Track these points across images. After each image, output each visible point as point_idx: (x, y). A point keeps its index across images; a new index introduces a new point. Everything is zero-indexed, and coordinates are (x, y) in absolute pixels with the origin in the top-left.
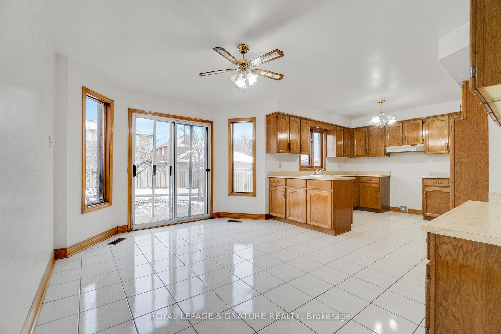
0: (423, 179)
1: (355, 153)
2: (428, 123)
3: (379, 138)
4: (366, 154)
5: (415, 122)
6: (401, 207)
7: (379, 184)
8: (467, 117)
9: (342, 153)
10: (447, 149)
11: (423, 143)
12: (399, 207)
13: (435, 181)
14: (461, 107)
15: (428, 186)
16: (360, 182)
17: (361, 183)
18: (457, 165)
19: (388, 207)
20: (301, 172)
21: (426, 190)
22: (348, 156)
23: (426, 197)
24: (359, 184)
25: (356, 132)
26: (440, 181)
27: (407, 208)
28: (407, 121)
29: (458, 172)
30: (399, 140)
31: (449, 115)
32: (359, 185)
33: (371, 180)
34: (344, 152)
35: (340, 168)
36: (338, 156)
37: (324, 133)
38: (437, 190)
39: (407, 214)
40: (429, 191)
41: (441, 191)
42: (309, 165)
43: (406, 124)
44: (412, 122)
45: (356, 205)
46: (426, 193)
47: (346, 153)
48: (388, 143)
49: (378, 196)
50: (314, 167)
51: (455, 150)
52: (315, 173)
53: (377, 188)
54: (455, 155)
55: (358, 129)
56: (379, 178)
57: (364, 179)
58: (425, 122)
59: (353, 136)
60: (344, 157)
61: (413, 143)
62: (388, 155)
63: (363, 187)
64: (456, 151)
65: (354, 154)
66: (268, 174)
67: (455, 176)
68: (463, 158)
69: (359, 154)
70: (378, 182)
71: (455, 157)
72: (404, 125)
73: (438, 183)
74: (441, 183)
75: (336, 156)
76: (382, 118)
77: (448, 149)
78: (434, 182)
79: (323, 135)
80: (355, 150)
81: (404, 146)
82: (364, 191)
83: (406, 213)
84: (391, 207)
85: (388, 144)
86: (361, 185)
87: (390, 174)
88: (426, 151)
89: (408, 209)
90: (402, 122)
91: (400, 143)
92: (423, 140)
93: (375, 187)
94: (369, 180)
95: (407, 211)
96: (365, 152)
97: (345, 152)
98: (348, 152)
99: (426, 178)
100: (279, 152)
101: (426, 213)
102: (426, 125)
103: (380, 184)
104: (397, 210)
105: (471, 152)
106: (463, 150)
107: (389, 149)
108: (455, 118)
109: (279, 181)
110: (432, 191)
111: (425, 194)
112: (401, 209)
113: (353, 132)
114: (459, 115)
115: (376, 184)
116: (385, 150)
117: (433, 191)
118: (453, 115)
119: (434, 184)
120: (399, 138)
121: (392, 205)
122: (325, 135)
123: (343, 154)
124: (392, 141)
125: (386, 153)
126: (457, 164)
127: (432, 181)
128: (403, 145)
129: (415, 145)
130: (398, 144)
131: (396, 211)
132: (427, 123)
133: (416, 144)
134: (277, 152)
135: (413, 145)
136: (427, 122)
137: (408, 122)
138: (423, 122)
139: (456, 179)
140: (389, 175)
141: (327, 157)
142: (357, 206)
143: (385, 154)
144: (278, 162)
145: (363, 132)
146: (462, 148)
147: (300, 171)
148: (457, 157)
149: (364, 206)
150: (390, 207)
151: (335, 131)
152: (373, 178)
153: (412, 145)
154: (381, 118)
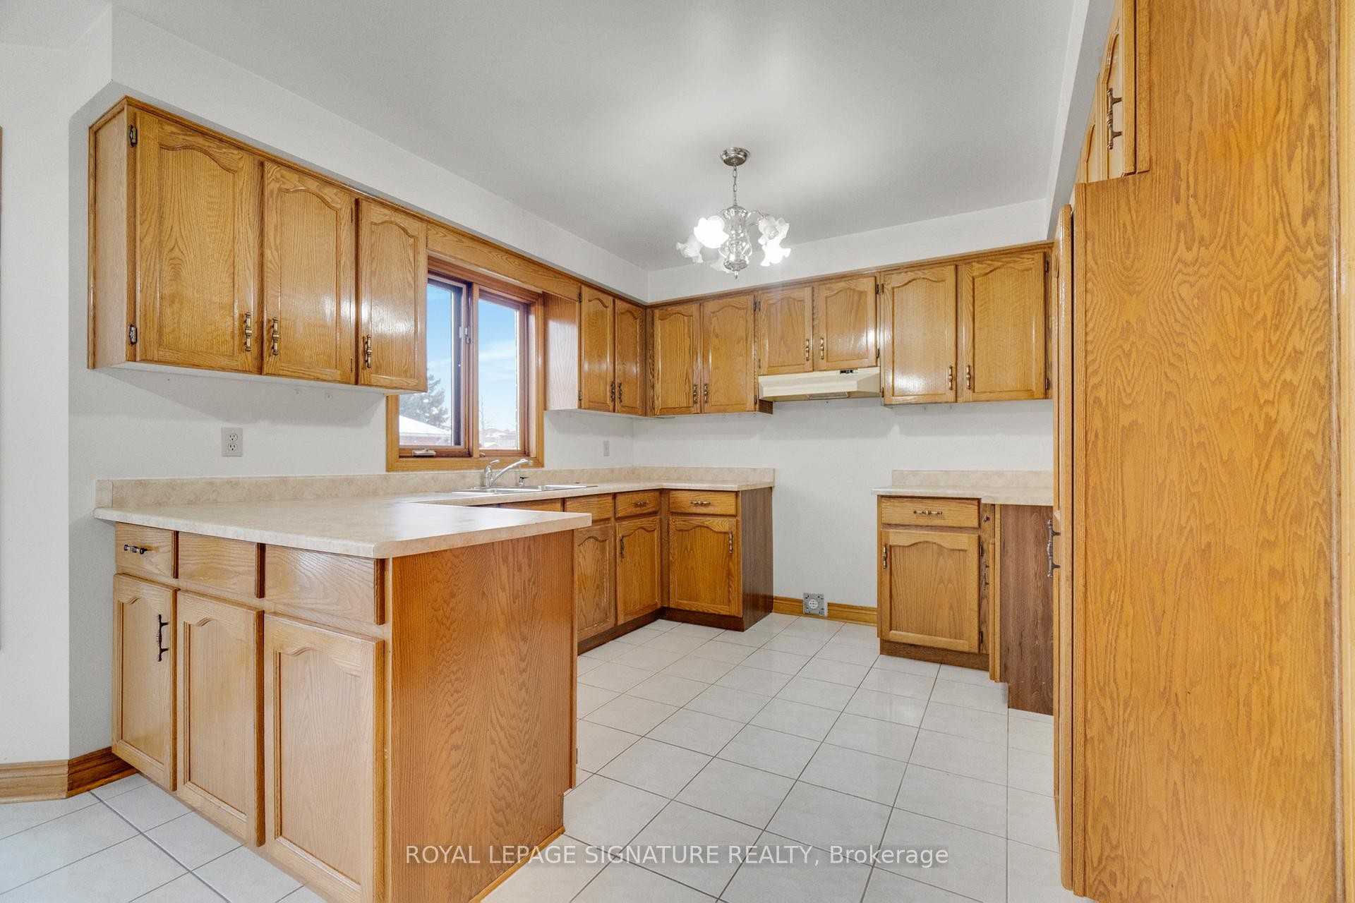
0: (881, 497)
1: (658, 398)
2: (893, 288)
3: (739, 342)
4: (695, 402)
5: (853, 287)
6: (807, 597)
7: (733, 520)
8: (1154, 158)
9: (609, 394)
10: (951, 389)
11: (877, 366)
12: (801, 597)
13: (920, 507)
14: (1118, 108)
15: (897, 526)
16: (673, 511)
17: (673, 513)
18: (1100, 443)
19: (765, 597)
20: (397, 475)
21: (891, 543)
22: (630, 410)
23: (889, 566)
24: (669, 520)
25: (661, 320)
26: (936, 507)
27: (827, 599)
28: (826, 282)
29: (1105, 487)
30: (802, 351)
31: (957, 263)
32: (669, 524)
33: (707, 505)
34: (616, 391)
35: (607, 454)
36: (589, 409)
37: (533, 309)
38: (927, 542)
39: (826, 623)
40: (900, 546)
41: (938, 545)
42: (458, 442)
43: (823, 293)
44: (842, 284)
45: (656, 604)
46: (891, 551)
47: (624, 397)
48: (765, 364)
49: (730, 563)
50: (476, 455)
51: (1089, 358)
52: (483, 478)
53: (725, 533)
54: (1090, 385)
55: (669, 309)
56: (737, 493)
57: (684, 499)
58: (883, 285)
59: (653, 336)
60: (614, 411)
61: (846, 366)
62: (766, 406)
63: (682, 530)
64: (1094, 361)
65: (656, 401)
66: (107, 499)
67: (1090, 513)
68: (1130, 405)
69: (671, 404)
70: (733, 512)
71: (1091, 401)
72: (816, 293)
73: (930, 513)
74: (938, 513)
75: (580, 407)
76: (737, 234)
77: (954, 387)
78: (915, 512)
79: (532, 319)
80: (658, 387)
81: (816, 374)
82: (686, 548)
83: (823, 618)
84: (777, 598)
85: (767, 366)
86: (676, 523)
87: (774, 479)
88: (886, 393)
89: (829, 605)
90: (813, 284)
91: (806, 362)
92: (878, 356)
93: (721, 533)
94: (702, 504)
95: (826, 613)
96: (691, 395)
97: (620, 394)
98: (631, 394)
99: (890, 497)
100: (144, 360)
101: (891, 630)
102: (885, 298)
103: (739, 518)
104: (796, 607)
105: (1171, 364)
106: (1134, 356)
107: (771, 387)
108: (974, 274)
109: (143, 546)
110: (908, 546)
111: (886, 559)
112: (806, 604)
113: (653, 317)
114: (988, 264)
115: (726, 519)
116: (756, 387)
117: (914, 544)
118: (969, 263)
119: (914, 520)
120: (802, 342)
121: (780, 589)
122: (537, 319)
123: (609, 402)
124: (779, 357)
125: (760, 400)
126: (1096, 436)
127: (910, 507)
128: (813, 370)
129: (851, 371)
130: (796, 367)
131: (792, 612)
132: (890, 288)
133: (857, 368)
134: (133, 358)
135: (845, 372)
136: (888, 288)
137: (828, 286)
138: (877, 286)
139: (1093, 531)
140: (769, 481)
141: (545, 409)
142: (659, 606)
143: (756, 403)
144: (214, 430)
145: (685, 318)
146: (1127, 348)
147: (388, 470)
148: (1097, 400)
149: (687, 604)
150: (772, 598)
151: (577, 303)
152: (713, 496)
153: (842, 372)
154: (733, 232)
